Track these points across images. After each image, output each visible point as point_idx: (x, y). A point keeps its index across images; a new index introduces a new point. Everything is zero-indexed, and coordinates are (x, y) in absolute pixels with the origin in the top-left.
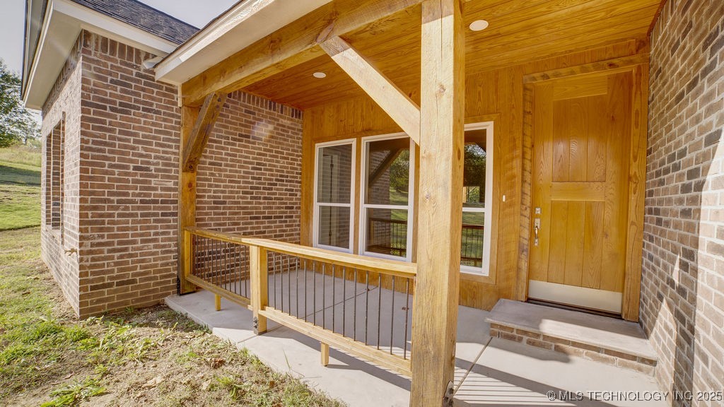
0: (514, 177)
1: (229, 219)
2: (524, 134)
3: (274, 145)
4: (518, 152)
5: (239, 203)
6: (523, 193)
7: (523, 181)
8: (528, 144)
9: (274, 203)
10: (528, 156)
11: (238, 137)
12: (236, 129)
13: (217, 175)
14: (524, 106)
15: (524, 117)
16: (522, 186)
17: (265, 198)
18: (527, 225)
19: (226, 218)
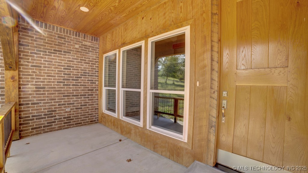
0: (205, 66)
1: (48, 97)
2: (212, 32)
3: (80, 56)
4: (209, 46)
5: (55, 88)
6: (212, 79)
7: (212, 70)
8: (216, 39)
9: (79, 88)
10: (216, 49)
11: (53, 51)
12: (52, 47)
13: (38, 72)
14: (212, 9)
15: (212, 18)
16: (211, 74)
17: (73, 85)
18: (215, 106)
19: (46, 96)
